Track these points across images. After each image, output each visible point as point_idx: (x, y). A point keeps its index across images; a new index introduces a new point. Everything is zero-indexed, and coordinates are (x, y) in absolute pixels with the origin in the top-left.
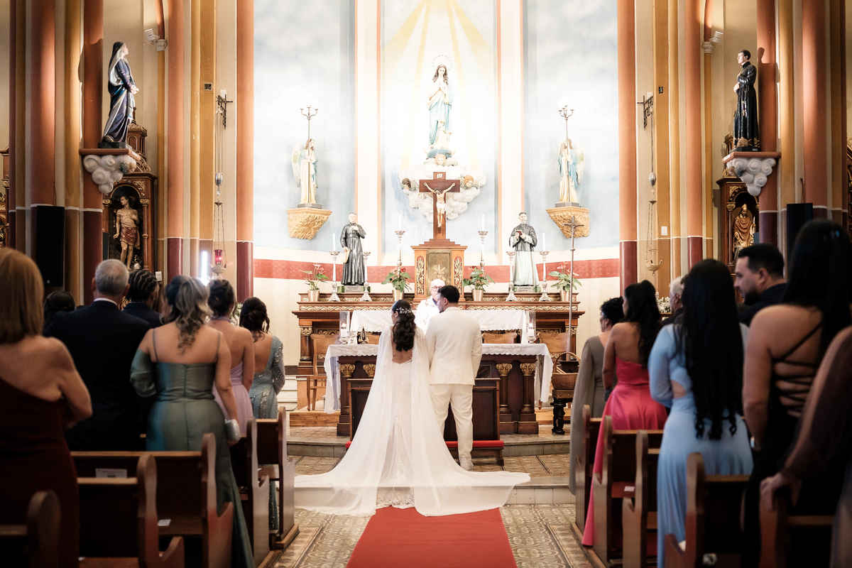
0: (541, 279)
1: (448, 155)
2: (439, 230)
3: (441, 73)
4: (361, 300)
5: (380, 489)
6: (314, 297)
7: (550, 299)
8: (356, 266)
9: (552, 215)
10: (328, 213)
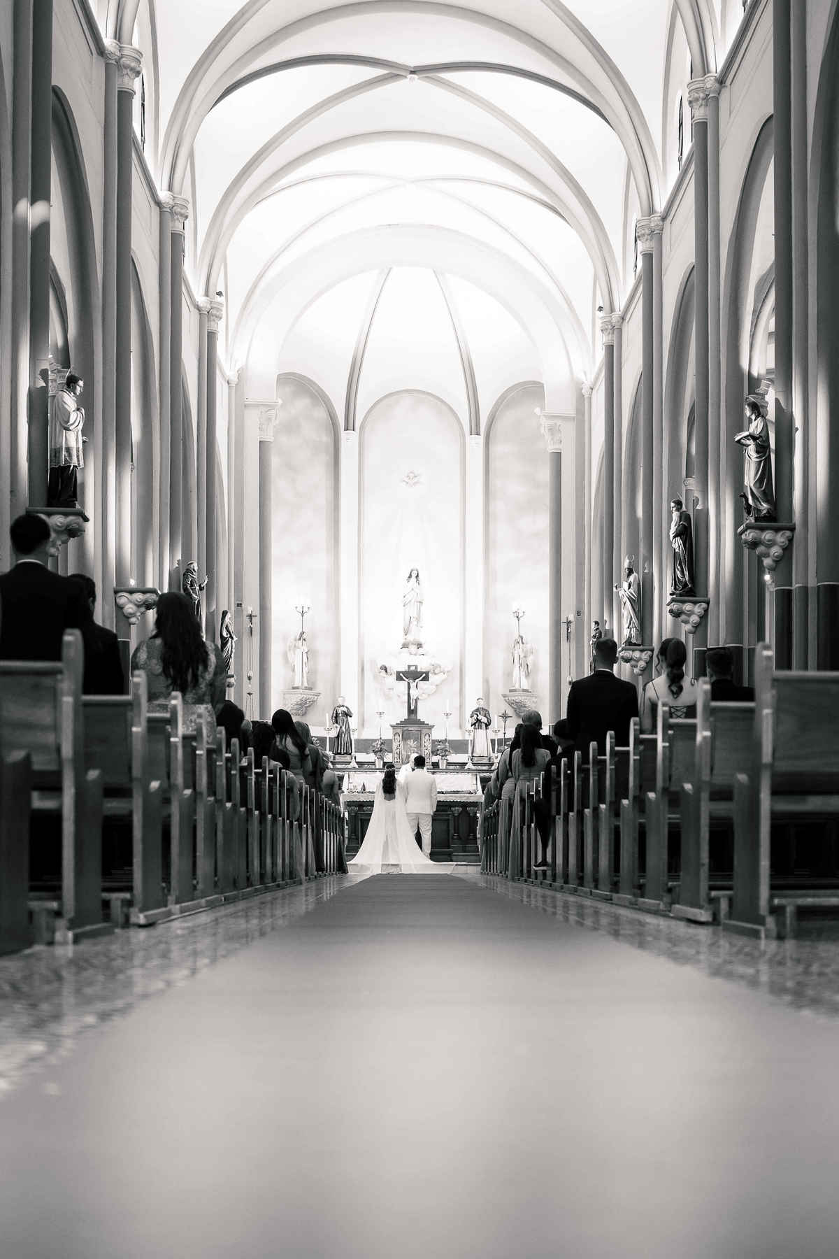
0: (494, 752)
1: (420, 646)
2: (412, 712)
3: (414, 575)
4: (349, 766)
5: (383, 865)
8: (345, 738)
9: (507, 699)
10: (318, 695)
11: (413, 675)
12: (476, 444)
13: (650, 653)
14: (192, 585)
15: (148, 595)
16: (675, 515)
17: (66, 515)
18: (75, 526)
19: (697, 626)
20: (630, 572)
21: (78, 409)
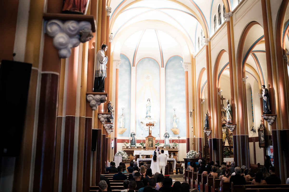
0: (170, 143)
1: (150, 117)
2: (150, 134)
3: (149, 100)
4: (135, 148)
6: (125, 147)
7: (172, 148)
9: (172, 130)
10: (126, 129)
11: (150, 125)
12: (163, 69)
13: (235, 126)
14: (110, 108)
16: (264, 90)
17: (101, 95)
20: (228, 103)
21: (105, 56)
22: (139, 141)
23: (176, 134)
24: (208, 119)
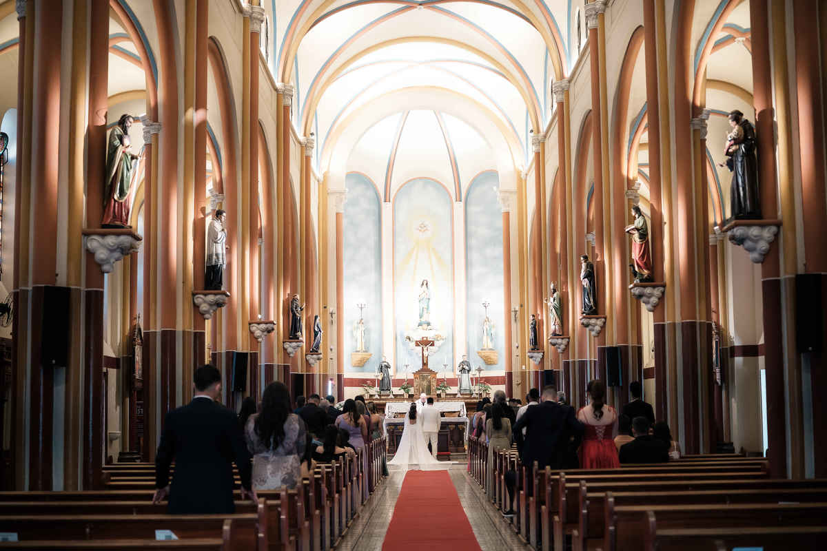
1: (429, 324)
2: (425, 364)
3: (425, 284)
4: (389, 397)
7: (477, 396)
8: (386, 381)
9: (480, 355)
10: (371, 355)
11: (425, 343)
12: (459, 207)
13: (567, 340)
14: (296, 308)
15: (268, 325)
16: (584, 265)
17: (215, 294)
18: (221, 301)
19: (599, 333)
20: (555, 291)
21: (223, 230)
22: (398, 383)
23: (490, 364)
24: (537, 327)
